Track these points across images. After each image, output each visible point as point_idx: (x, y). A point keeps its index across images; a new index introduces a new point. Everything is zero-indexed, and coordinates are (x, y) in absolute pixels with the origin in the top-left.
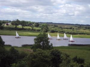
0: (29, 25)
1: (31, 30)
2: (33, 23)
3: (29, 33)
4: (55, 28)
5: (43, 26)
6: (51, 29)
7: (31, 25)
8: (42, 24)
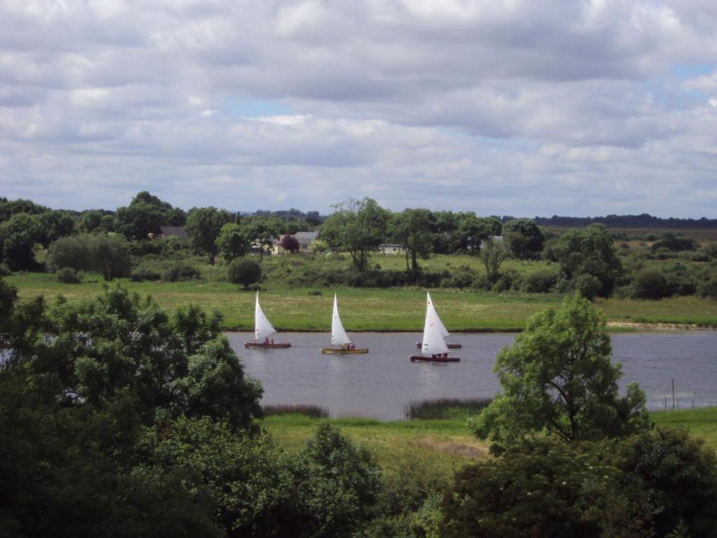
0: (461, 247)
1: (481, 286)
2: (497, 225)
3: (465, 306)
4: (671, 264)
5: (576, 243)
6: (639, 267)
7: (483, 246)
8: (571, 232)
